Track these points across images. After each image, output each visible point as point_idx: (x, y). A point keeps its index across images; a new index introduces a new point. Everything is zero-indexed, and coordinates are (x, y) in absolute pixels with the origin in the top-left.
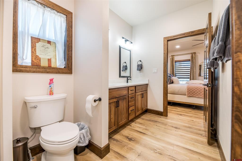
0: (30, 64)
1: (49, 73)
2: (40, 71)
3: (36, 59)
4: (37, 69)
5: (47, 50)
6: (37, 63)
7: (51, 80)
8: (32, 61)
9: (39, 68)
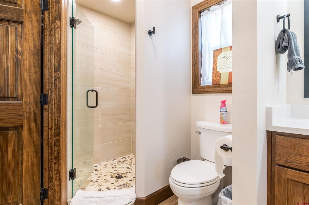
0: (211, 84)
1: (225, 92)
2: (215, 90)
3: (216, 76)
4: (213, 89)
5: (228, 61)
6: (217, 80)
7: (224, 103)
8: (213, 79)
9: (215, 88)
